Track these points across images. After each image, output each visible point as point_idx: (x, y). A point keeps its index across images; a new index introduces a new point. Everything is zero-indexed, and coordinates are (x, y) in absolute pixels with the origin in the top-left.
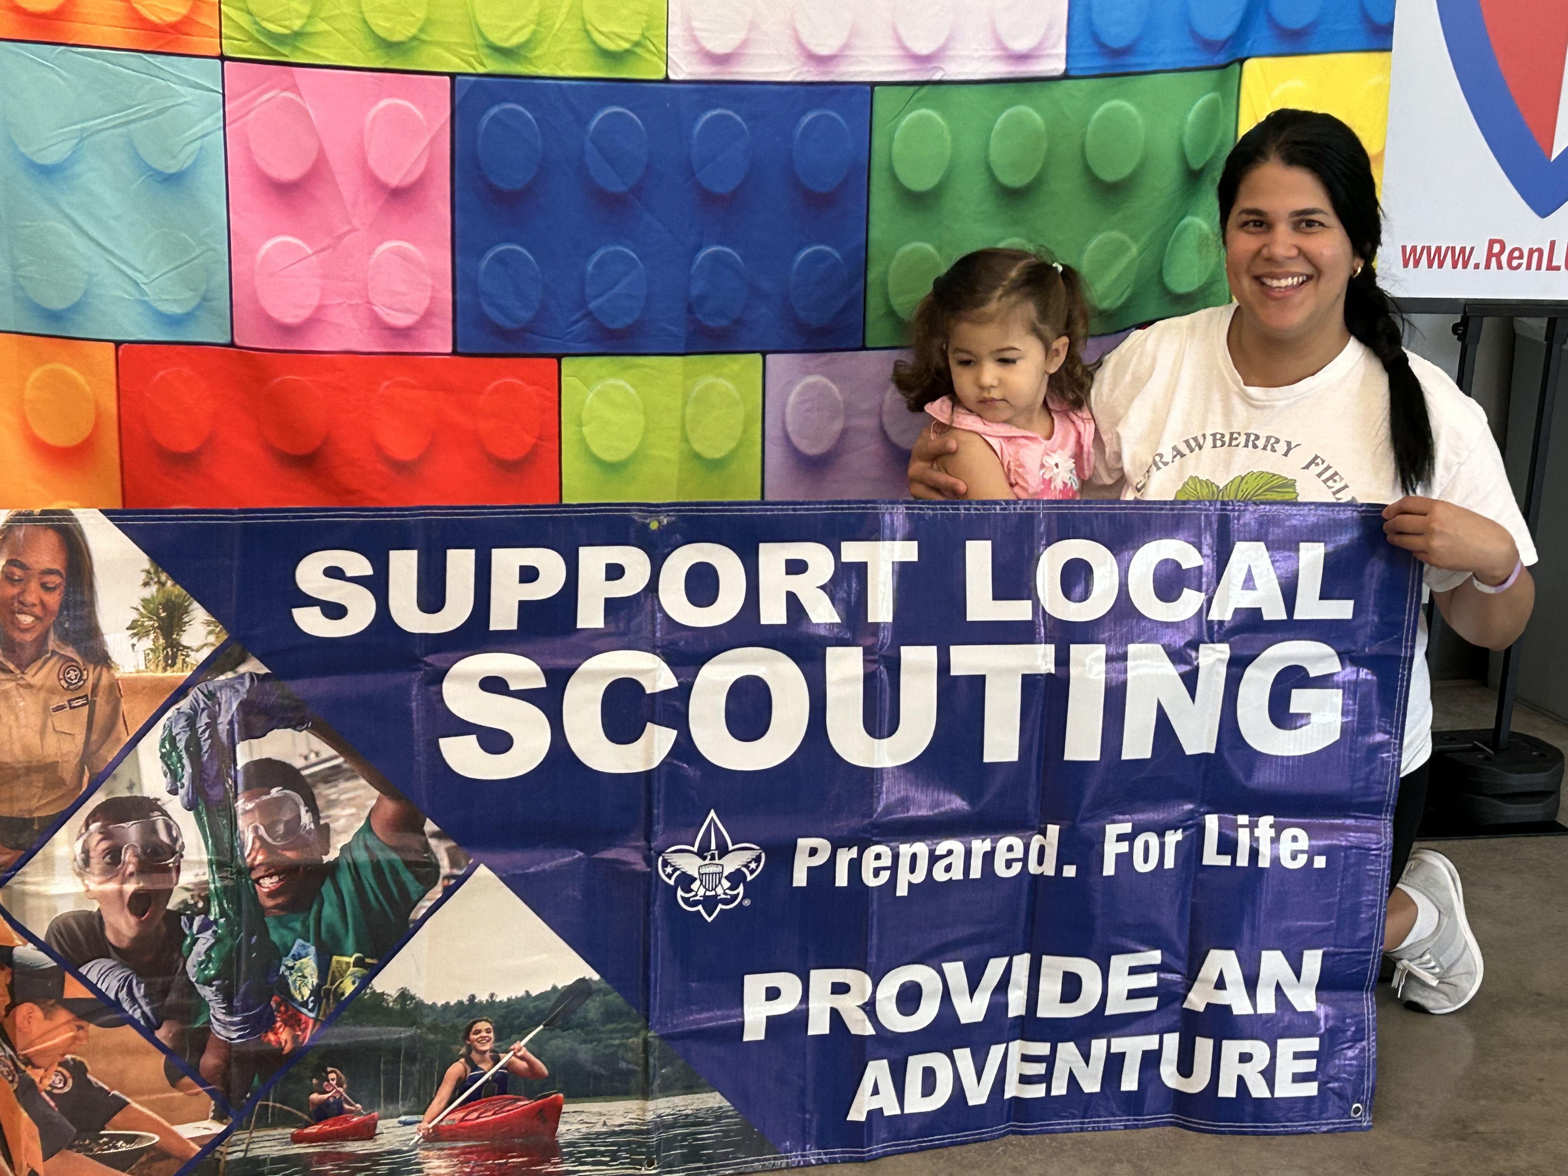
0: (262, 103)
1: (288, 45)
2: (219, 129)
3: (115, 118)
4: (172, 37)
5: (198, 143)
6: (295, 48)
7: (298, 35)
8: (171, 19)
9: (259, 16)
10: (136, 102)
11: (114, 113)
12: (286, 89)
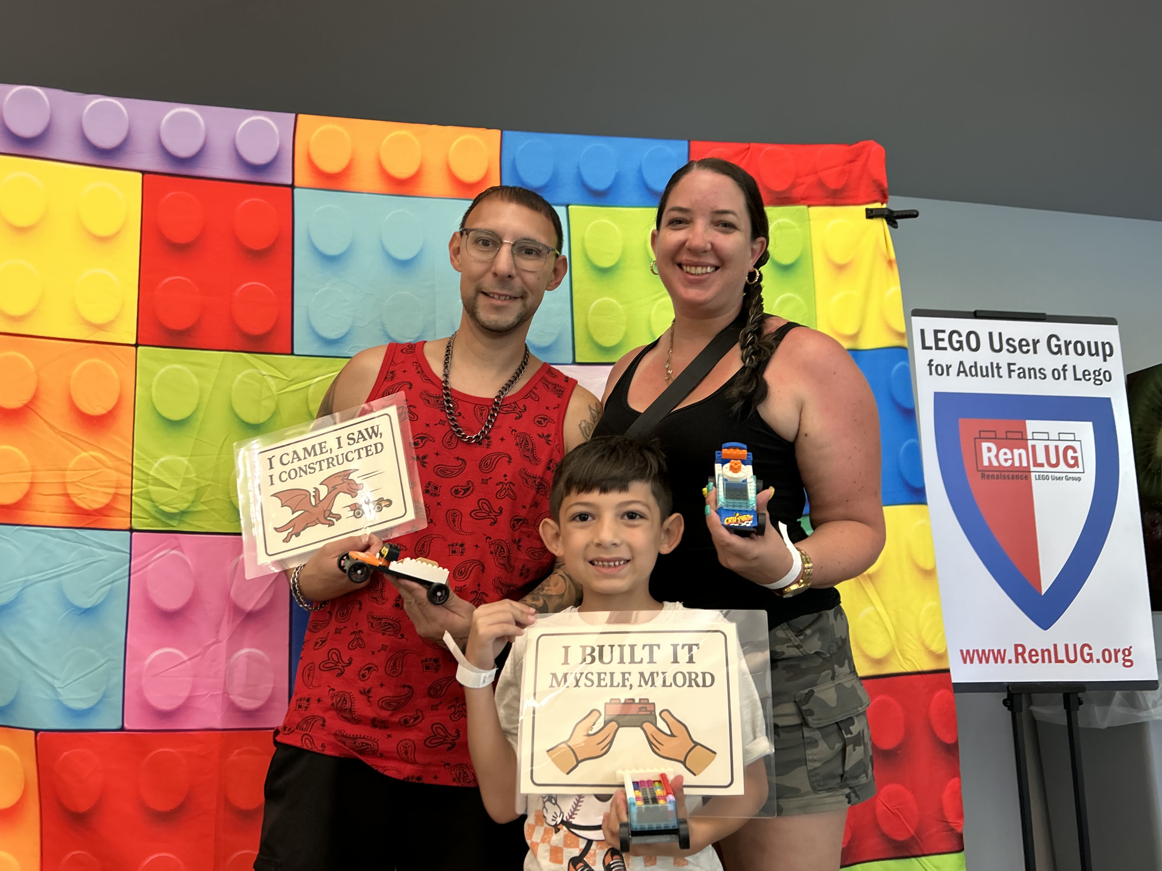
0: (157, 559)
1: (176, 519)
2: (125, 577)
3: (52, 573)
4: (97, 518)
5: (109, 586)
6: (181, 521)
7: (183, 513)
8: (96, 506)
9: (158, 502)
10: (67, 562)
11: (52, 569)
12: (174, 549)
